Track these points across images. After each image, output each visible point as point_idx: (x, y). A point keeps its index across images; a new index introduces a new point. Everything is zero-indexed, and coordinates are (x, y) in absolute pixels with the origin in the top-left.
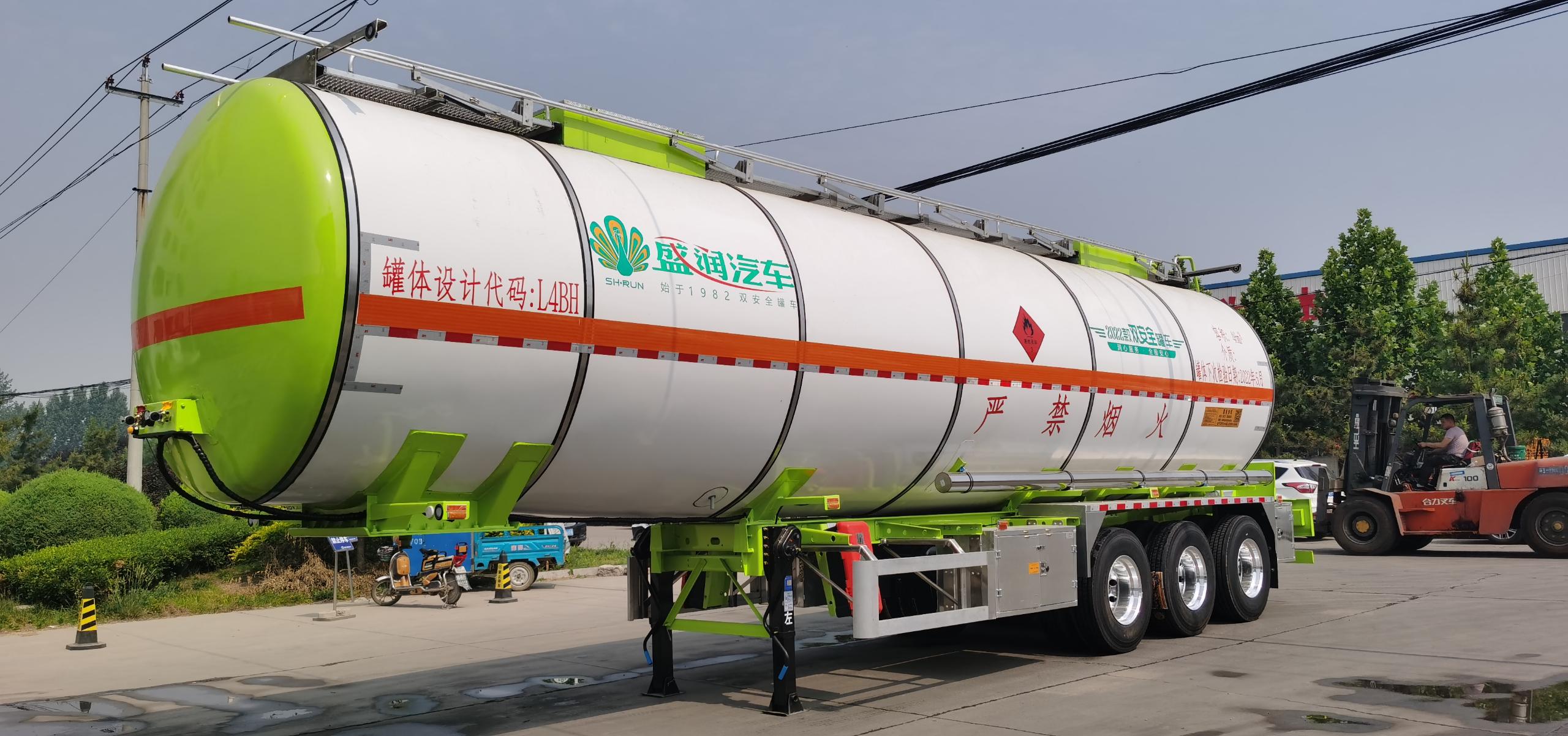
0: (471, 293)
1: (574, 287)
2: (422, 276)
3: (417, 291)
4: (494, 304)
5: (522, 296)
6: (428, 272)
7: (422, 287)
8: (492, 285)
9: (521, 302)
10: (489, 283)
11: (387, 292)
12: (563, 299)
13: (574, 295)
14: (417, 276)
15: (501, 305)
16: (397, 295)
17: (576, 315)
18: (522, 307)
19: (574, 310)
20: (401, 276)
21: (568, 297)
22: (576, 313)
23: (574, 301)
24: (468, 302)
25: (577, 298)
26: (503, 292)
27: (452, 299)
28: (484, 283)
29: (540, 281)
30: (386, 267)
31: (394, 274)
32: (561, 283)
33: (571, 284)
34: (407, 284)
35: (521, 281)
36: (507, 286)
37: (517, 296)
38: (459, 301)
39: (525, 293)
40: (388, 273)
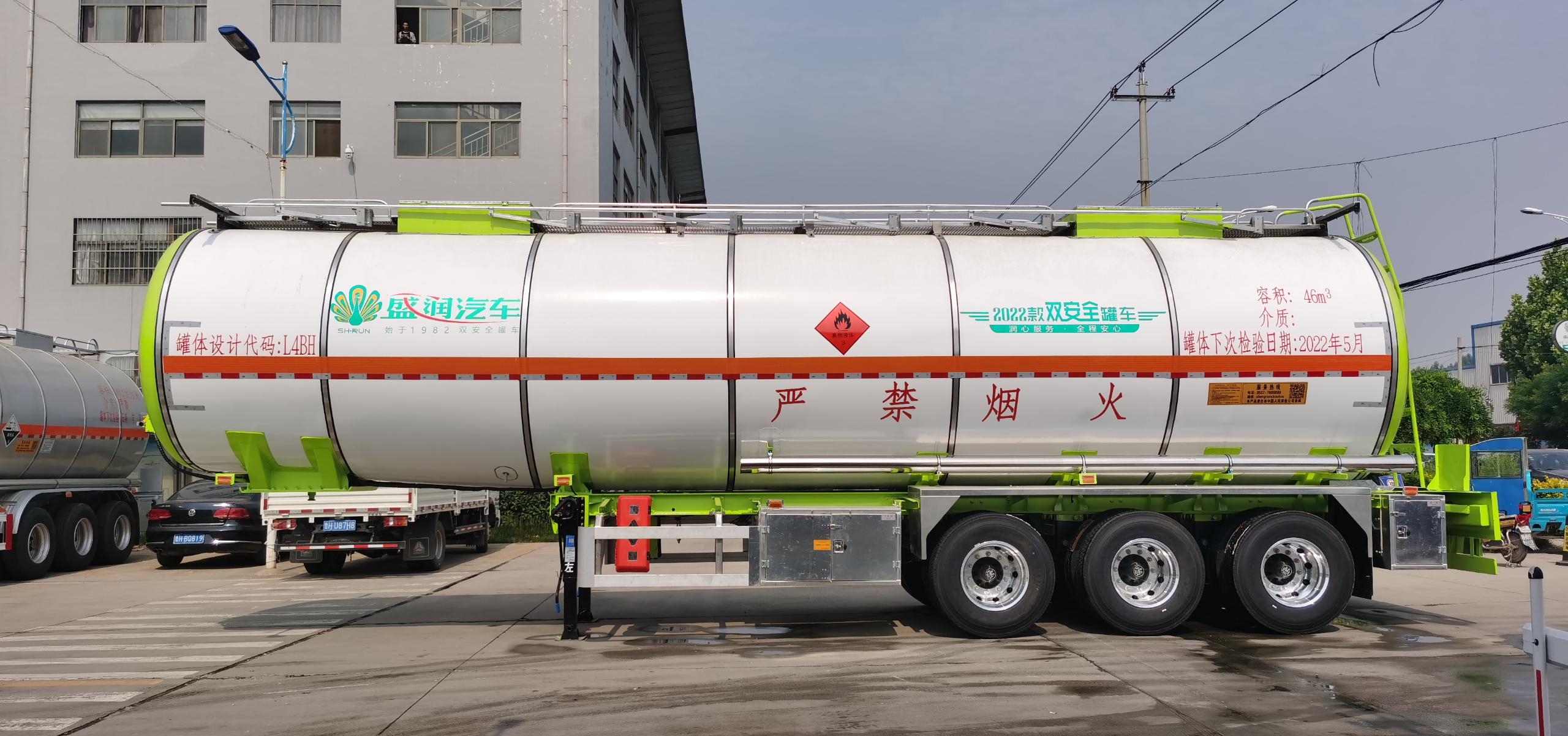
0: (235, 349)
1: (312, 338)
2: (201, 342)
3: (198, 352)
4: (251, 354)
5: (271, 347)
6: (206, 339)
7: (201, 349)
8: (250, 342)
9: (271, 351)
10: (247, 342)
11: (180, 354)
12: (303, 347)
13: (312, 343)
14: (198, 342)
15: (257, 354)
16: (185, 355)
17: (314, 356)
18: (272, 354)
19: (311, 352)
20: (188, 343)
21: (307, 345)
22: (314, 354)
23: (311, 347)
24: (233, 354)
25: (314, 345)
26: (257, 347)
27: (222, 354)
28: (244, 341)
29: (285, 336)
30: (179, 339)
31: (184, 343)
32: (301, 336)
33: (309, 336)
34: (192, 348)
35: (270, 338)
36: (260, 341)
37: (268, 348)
38: (227, 354)
39: (274, 345)
40: (180, 343)
